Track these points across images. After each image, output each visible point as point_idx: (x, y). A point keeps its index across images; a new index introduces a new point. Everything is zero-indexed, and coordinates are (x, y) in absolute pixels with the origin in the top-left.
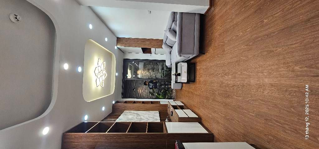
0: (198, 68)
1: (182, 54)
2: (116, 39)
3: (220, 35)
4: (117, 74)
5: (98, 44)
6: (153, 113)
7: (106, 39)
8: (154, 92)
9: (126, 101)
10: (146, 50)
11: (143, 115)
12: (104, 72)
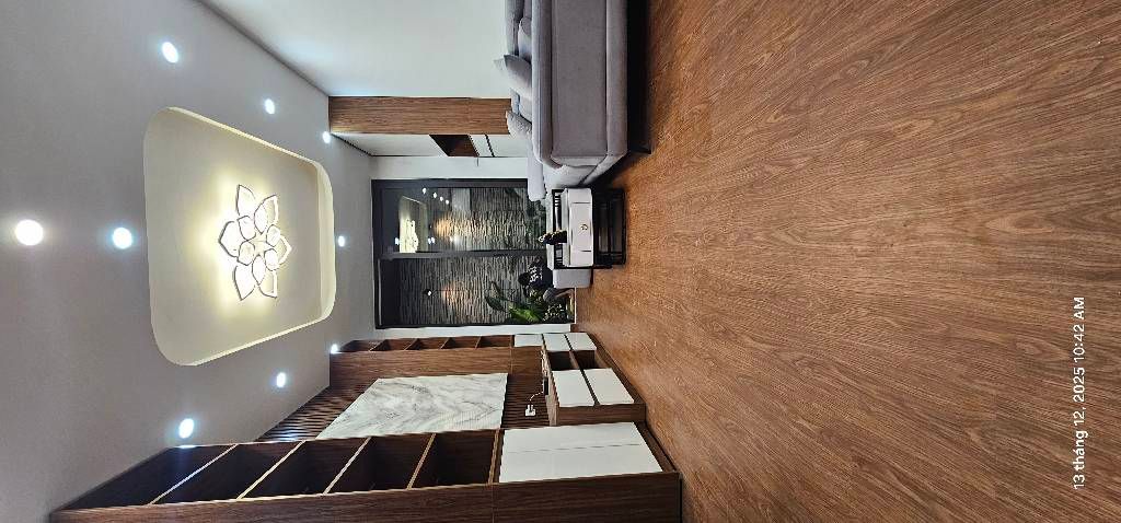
0: (632, 208)
1: (558, 156)
2: (326, 103)
3: (694, 69)
4: (342, 241)
5: (224, 126)
6: (487, 385)
7: (270, 107)
8: (503, 299)
9: (387, 341)
10: (454, 145)
11: (443, 393)
12: (276, 237)
